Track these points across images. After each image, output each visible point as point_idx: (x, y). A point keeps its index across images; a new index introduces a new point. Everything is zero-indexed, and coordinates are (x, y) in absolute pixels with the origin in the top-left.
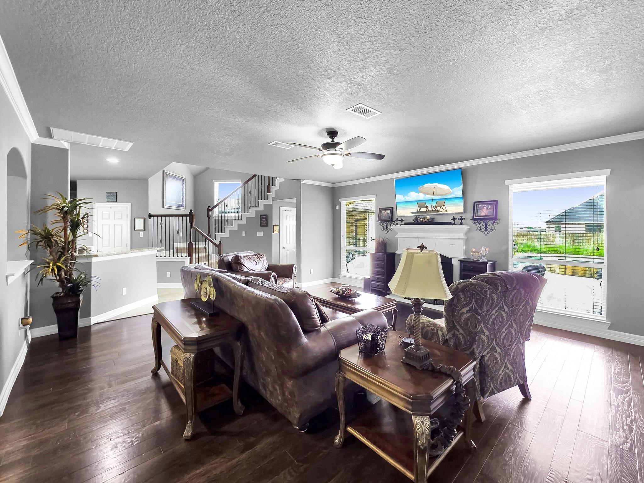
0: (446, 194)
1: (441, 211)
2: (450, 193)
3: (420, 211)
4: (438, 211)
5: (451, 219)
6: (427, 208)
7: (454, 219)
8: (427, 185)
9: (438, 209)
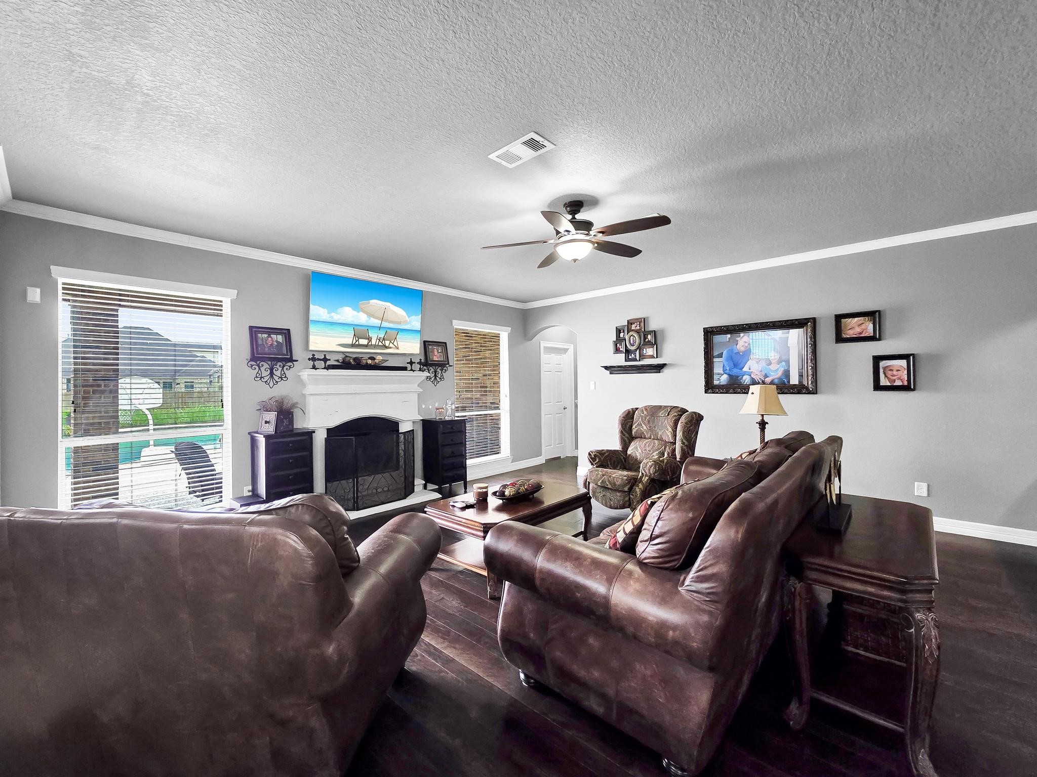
0: (399, 323)
1: (391, 348)
2: (406, 322)
3: (357, 343)
4: (387, 348)
5: (408, 363)
6: (370, 339)
7: (411, 363)
8: (374, 302)
9: (387, 343)
